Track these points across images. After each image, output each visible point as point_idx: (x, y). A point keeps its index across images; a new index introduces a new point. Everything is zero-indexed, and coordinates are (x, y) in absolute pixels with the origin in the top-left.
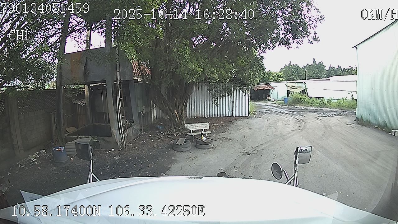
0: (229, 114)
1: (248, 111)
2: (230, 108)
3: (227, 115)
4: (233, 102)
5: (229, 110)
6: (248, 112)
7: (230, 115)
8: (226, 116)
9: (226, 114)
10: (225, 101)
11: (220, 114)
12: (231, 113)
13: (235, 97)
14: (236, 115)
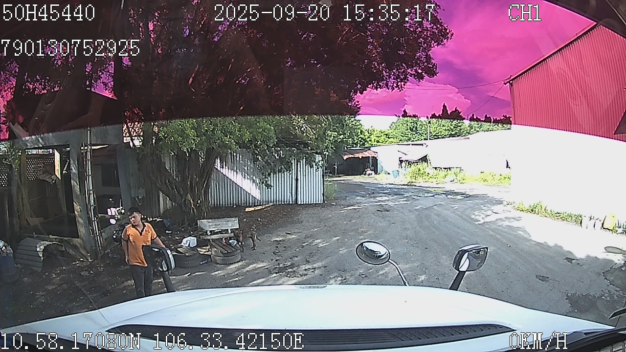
0: (291, 200)
1: (323, 194)
2: (292, 189)
3: (287, 202)
4: (297, 180)
5: (290, 194)
6: (324, 197)
7: (292, 202)
8: (285, 203)
9: (285, 200)
10: (283, 178)
11: (275, 200)
12: (294, 199)
13: (300, 171)
14: (302, 201)
